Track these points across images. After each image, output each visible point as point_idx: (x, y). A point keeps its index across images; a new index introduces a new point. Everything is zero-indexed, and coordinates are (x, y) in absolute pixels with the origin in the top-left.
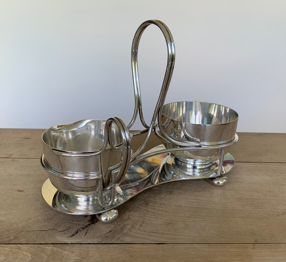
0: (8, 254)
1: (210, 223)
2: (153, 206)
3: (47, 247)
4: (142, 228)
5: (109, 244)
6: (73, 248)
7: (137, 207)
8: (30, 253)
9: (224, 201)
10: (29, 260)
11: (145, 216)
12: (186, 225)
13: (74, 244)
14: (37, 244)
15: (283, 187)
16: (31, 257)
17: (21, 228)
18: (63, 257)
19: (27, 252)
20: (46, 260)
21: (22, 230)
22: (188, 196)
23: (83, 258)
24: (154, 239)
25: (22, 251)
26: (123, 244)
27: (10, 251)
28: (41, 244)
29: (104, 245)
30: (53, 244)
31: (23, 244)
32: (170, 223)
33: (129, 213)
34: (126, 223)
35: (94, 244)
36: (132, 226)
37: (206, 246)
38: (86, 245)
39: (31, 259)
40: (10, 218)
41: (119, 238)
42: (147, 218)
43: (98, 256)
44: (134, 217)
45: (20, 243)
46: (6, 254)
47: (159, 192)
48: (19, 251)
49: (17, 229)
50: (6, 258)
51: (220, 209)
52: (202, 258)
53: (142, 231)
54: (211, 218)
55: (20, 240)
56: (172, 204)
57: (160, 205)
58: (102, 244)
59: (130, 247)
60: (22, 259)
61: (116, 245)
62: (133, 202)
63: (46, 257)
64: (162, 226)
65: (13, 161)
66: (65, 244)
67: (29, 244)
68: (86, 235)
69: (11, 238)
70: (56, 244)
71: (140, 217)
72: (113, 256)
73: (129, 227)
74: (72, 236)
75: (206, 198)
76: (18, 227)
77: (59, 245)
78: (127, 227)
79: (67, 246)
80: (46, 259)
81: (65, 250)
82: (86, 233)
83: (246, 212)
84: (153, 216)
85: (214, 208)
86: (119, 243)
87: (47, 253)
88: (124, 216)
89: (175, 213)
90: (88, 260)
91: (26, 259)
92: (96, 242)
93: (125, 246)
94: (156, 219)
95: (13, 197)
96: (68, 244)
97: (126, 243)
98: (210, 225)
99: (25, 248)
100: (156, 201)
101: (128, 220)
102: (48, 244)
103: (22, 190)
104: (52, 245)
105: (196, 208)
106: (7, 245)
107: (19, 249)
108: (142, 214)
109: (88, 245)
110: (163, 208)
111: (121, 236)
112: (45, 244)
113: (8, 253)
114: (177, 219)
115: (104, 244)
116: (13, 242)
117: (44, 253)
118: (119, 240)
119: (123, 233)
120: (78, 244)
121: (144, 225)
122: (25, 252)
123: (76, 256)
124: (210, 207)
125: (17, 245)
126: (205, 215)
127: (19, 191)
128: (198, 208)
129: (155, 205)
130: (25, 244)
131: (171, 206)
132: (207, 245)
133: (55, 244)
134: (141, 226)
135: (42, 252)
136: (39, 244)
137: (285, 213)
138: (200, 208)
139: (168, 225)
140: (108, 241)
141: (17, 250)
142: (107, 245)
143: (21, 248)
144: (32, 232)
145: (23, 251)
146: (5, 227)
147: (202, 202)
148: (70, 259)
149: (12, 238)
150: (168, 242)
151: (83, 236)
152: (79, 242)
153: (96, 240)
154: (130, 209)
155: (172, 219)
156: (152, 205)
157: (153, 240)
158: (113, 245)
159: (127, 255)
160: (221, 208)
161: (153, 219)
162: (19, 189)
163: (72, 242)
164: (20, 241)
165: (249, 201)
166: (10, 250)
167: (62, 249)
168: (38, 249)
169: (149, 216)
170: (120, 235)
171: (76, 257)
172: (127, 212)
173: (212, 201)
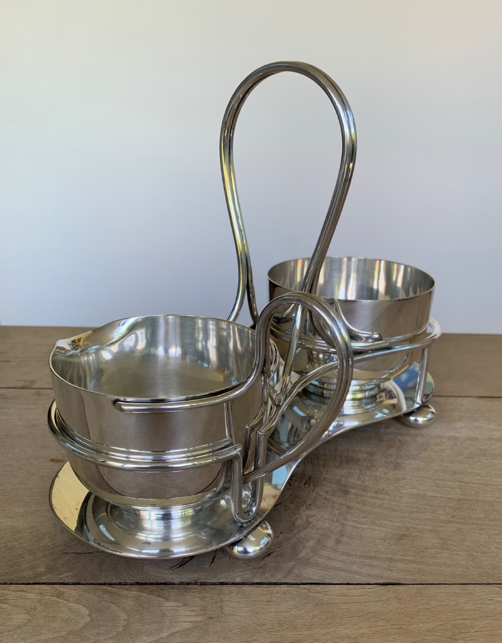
0: (35, 609)
1: (496, 534)
2: (361, 496)
3: (126, 592)
4: (341, 547)
5: (269, 584)
6: (185, 594)
7: (325, 499)
8: (84, 606)
10: (83, 624)
11: (345, 519)
12: (442, 539)
13: (188, 584)
14: (101, 584)
16: (89, 616)
17: (61, 546)
18: (164, 615)
19: (77, 603)
20: (125, 623)
21: (64, 552)
22: (436, 474)
23: (211, 618)
24: (373, 573)
25: (66, 600)
26: (302, 586)
27: (40, 601)
28: (110, 584)
29: (258, 587)
30: (138, 584)
31: (67, 584)
32: (404, 535)
33: (307, 512)
34: (302, 535)
35: (233, 584)
36: (319, 541)
37: (497, 589)
38: (215, 586)
39: (88, 619)
40: (36, 522)
41: (290, 571)
42: (351, 523)
43: (246, 614)
44: (319, 520)
45: (61, 581)
46: (29, 609)
47: (368, 465)
48: (59, 600)
49: (53, 549)
50: (30, 618)
52: (493, 618)
53: (342, 555)
54: (497, 524)
55: (61, 574)
56: (403, 491)
57: (376, 493)
58: (253, 584)
59: (318, 592)
60: (67, 620)
61: (285, 588)
62: (314, 487)
63: (123, 616)
64: (388, 541)
65: (39, 394)
66: (165, 584)
67: (82, 584)
68: (212, 562)
69: (40, 570)
70: (146, 584)
71: (332, 520)
72: (282, 614)
73: (311, 543)
74: (180, 566)
75: (478, 478)
76: (54, 544)
77: (152, 586)
78: (307, 545)
79: (172, 590)
80: (124, 620)
81: (167, 599)
82: (213, 559)
84: (363, 520)
86: (293, 582)
87: (125, 605)
88: (296, 519)
89: (413, 512)
90: (223, 622)
91: (78, 622)
92: (238, 580)
93: (309, 590)
94: (372, 527)
95: (40, 474)
96: (174, 584)
97: (309, 582)
98: (497, 541)
99: (74, 593)
100: (366, 484)
101: (306, 528)
102: (126, 584)
103: (60, 458)
104: (137, 586)
105: (459, 500)
106: (32, 586)
107: (60, 595)
108: (337, 513)
109: (221, 587)
110: (384, 499)
111: (294, 566)
112: (120, 584)
113: (33, 606)
114: (420, 527)
115: (258, 584)
116: (44, 579)
117: (118, 607)
118: (292, 575)
119: (298, 559)
120: (196, 584)
121: (344, 539)
122: (74, 603)
123: (193, 614)
124: (491, 499)
125: (55, 586)
126: (483, 516)
127: (53, 460)
128: (464, 499)
129: (363, 493)
130: (74, 584)
131: (401, 497)
132: (499, 587)
133: (143, 584)
134: (338, 542)
135: (113, 603)
136: (105, 584)
138: (469, 500)
139: (401, 539)
140: (267, 578)
141: (54, 599)
142: (265, 586)
143: (63, 594)
144: (87, 555)
145: (68, 601)
146: (25, 544)
147: (471, 487)
148: (181, 620)
149: (42, 569)
150: (405, 579)
151: (207, 566)
152: (200, 579)
153: (238, 574)
154: (309, 502)
155: (408, 526)
156: (357, 495)
157: (370, 575)
158: (278, 588)
159: (315, 612)
161: (365, 526)
162: (54, 457)
163: (184, 580)
164: (61, 576)
166: (38, 598)
167: (159, 596)
168: (105, 596)
169: (354, 519)
170: (292, 563)
171: (195, 616)
172: (302, 508)
173: (494, 485)
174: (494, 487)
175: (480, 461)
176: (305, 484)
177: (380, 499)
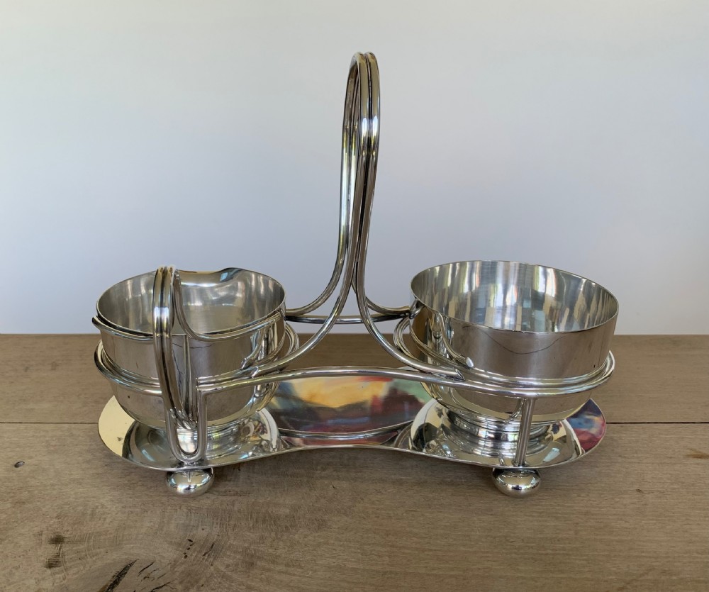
2: (269, 570)
7: (223, 576)
9: (462, 548)
15: (624, 498)
22: (366, 535)
47: (288, 525)
51: (451, 576)
56: (321, 562)
57: (287, 565)
62: (214, 559)
75: (415, 539)
83: (522, 583)
85: (435, 572)
100: (279, 552)
105: (385, 573)
110: (294, 575)
124: (423, 571)
128: (391, 572)
129: (272, 566)
131: (315, 571)
137: (628, 586)
138: (396, 573)
147: (403, 553)
154: (202, 582)
156: (264, 569)
160: (452, 573)
165: (532, 547)
173: (431, 550)
174: (431, 553)
175: (423, 515)
176: (204, 555)
177: (290, 574)
